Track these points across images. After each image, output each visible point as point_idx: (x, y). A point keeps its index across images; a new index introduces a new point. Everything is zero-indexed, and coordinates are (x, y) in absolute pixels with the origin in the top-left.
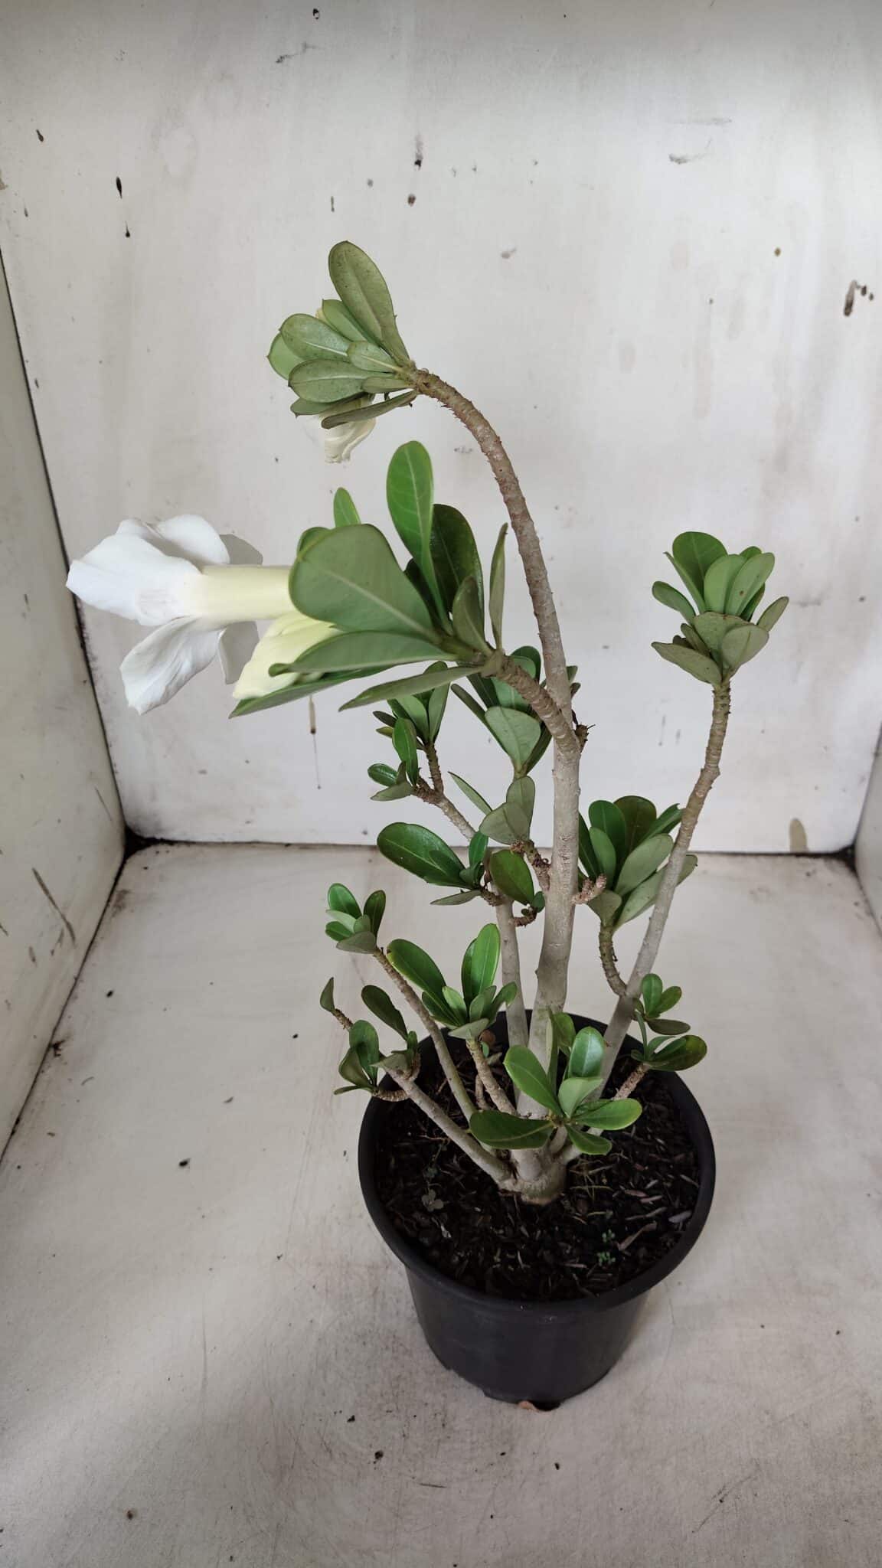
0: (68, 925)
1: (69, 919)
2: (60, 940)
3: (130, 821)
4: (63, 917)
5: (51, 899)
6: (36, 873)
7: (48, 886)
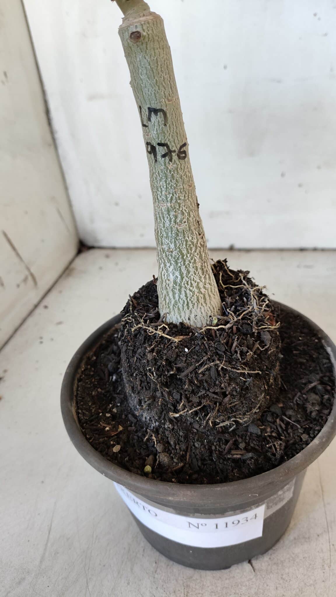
0: (32, 275)
3: (81, 236)
5: (18, 255)
6: (5, 235)
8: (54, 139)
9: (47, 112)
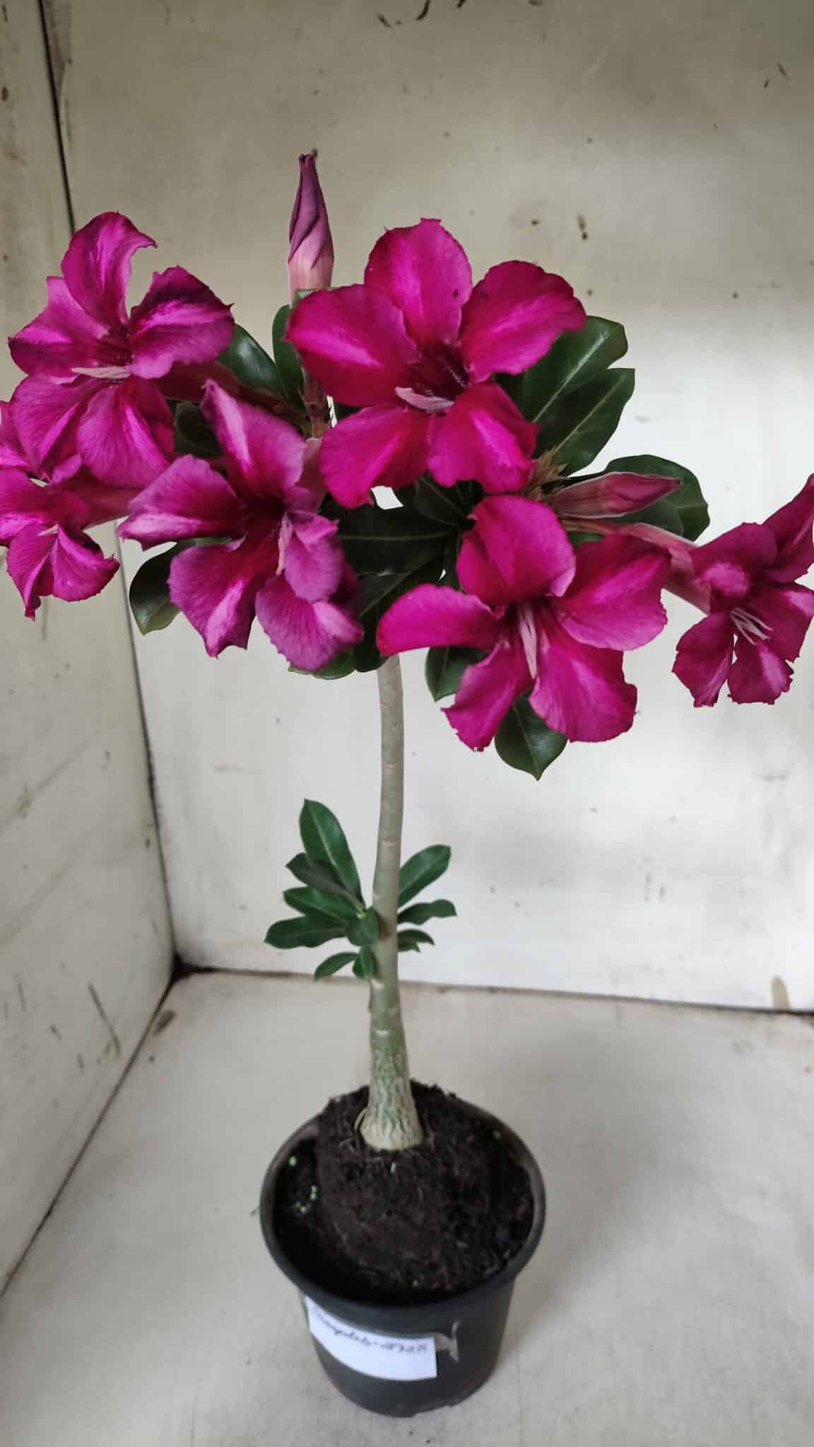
0: (116, 1040)
1: (117, 1031)
2: (107, 1050)
3: (179, 950)
4: (111, 1030)
5: (102, 1014)
6: (91, 989)
7: (101, 1000)
8: (156, 816)
9: (151, 780)
